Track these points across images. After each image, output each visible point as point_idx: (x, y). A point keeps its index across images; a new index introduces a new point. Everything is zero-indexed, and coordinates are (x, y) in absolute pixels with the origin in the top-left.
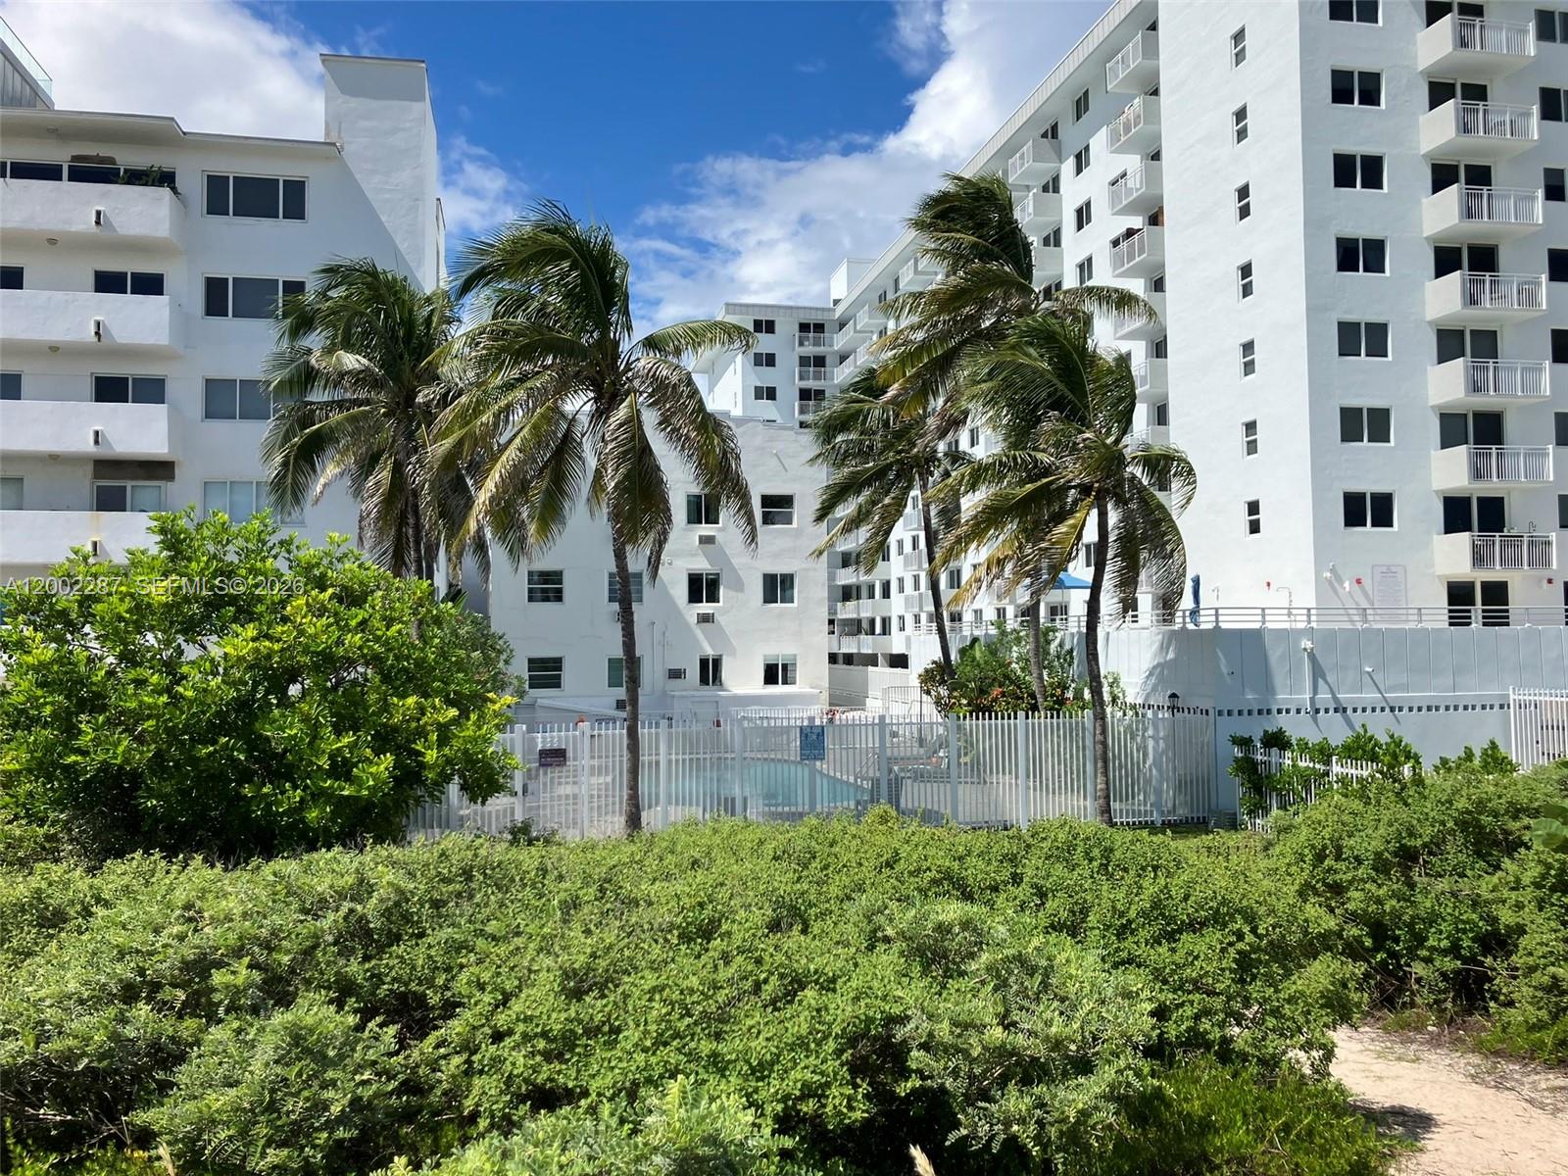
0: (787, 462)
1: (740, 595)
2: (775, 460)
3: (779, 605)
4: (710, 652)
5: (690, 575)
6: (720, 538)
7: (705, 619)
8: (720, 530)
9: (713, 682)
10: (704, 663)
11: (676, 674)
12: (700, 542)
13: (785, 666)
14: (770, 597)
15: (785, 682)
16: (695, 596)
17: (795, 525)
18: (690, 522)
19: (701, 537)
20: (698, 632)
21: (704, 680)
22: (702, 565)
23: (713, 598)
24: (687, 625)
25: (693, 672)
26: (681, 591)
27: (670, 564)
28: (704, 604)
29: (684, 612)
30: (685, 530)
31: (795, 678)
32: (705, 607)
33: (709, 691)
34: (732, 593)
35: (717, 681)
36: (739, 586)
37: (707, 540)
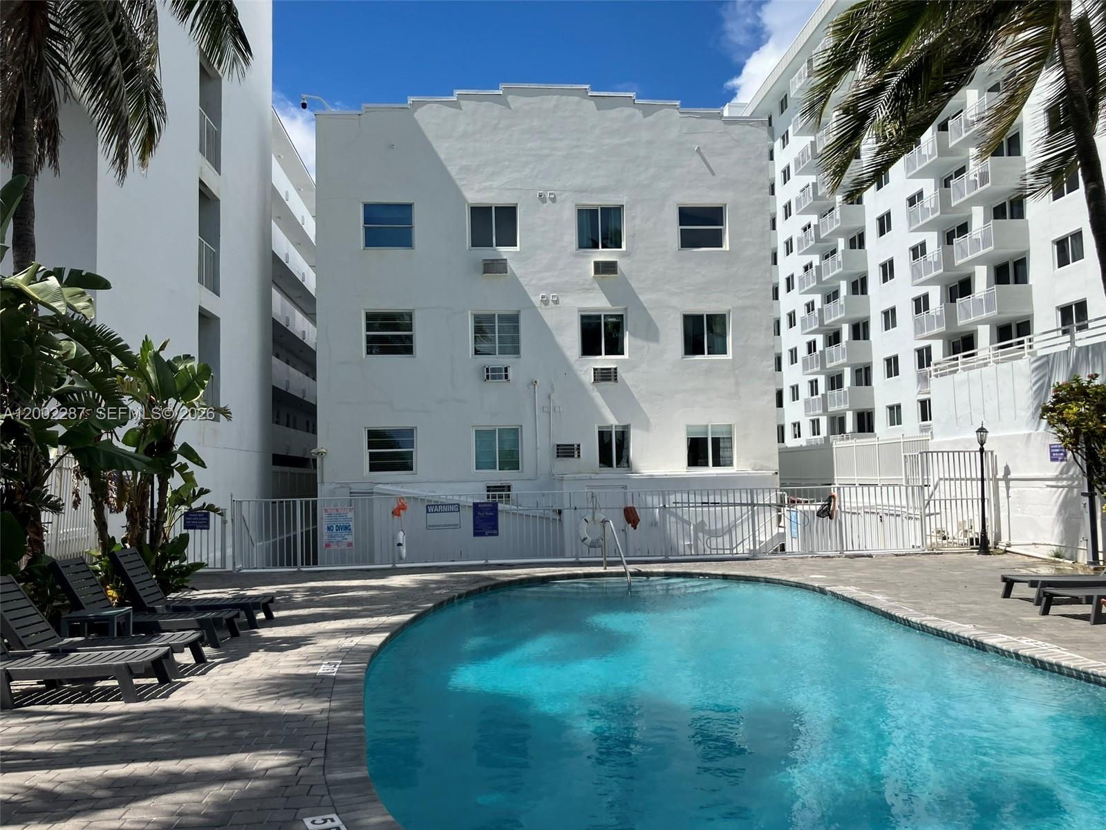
0: (714, 162)
1: (652, 345)
2: (698, 158)
3: (706, 357)
4: (612, 421)
5: (583, 317)
6: (622, 265)
7: (605, 376)
8: (626, 255)
9: (618, 462)
10: (604, 436)
11: (567, 451)
12: (597, 271)
13: (716, 441)
14: (693, 346)
15: (717, 463)
16: (590, 346)
17: (726, 246)
18: (581, 246)
19: (596, 264)
20: (596, 395)
21: (605, 460)
22: (599, 303)
23: (615, 347)
24: (581, 384)
25: (591, 450)
26: (571, 339)
27: (556, 302)
28: (603, 356)
29: (576, 366)
30: (576, 256)
31: (731, 457)
32: (604, 361)
33: (613, 473)
34: (639, 342)
35: (624, 460)
36: (651, 333)
37: (605, 268)
